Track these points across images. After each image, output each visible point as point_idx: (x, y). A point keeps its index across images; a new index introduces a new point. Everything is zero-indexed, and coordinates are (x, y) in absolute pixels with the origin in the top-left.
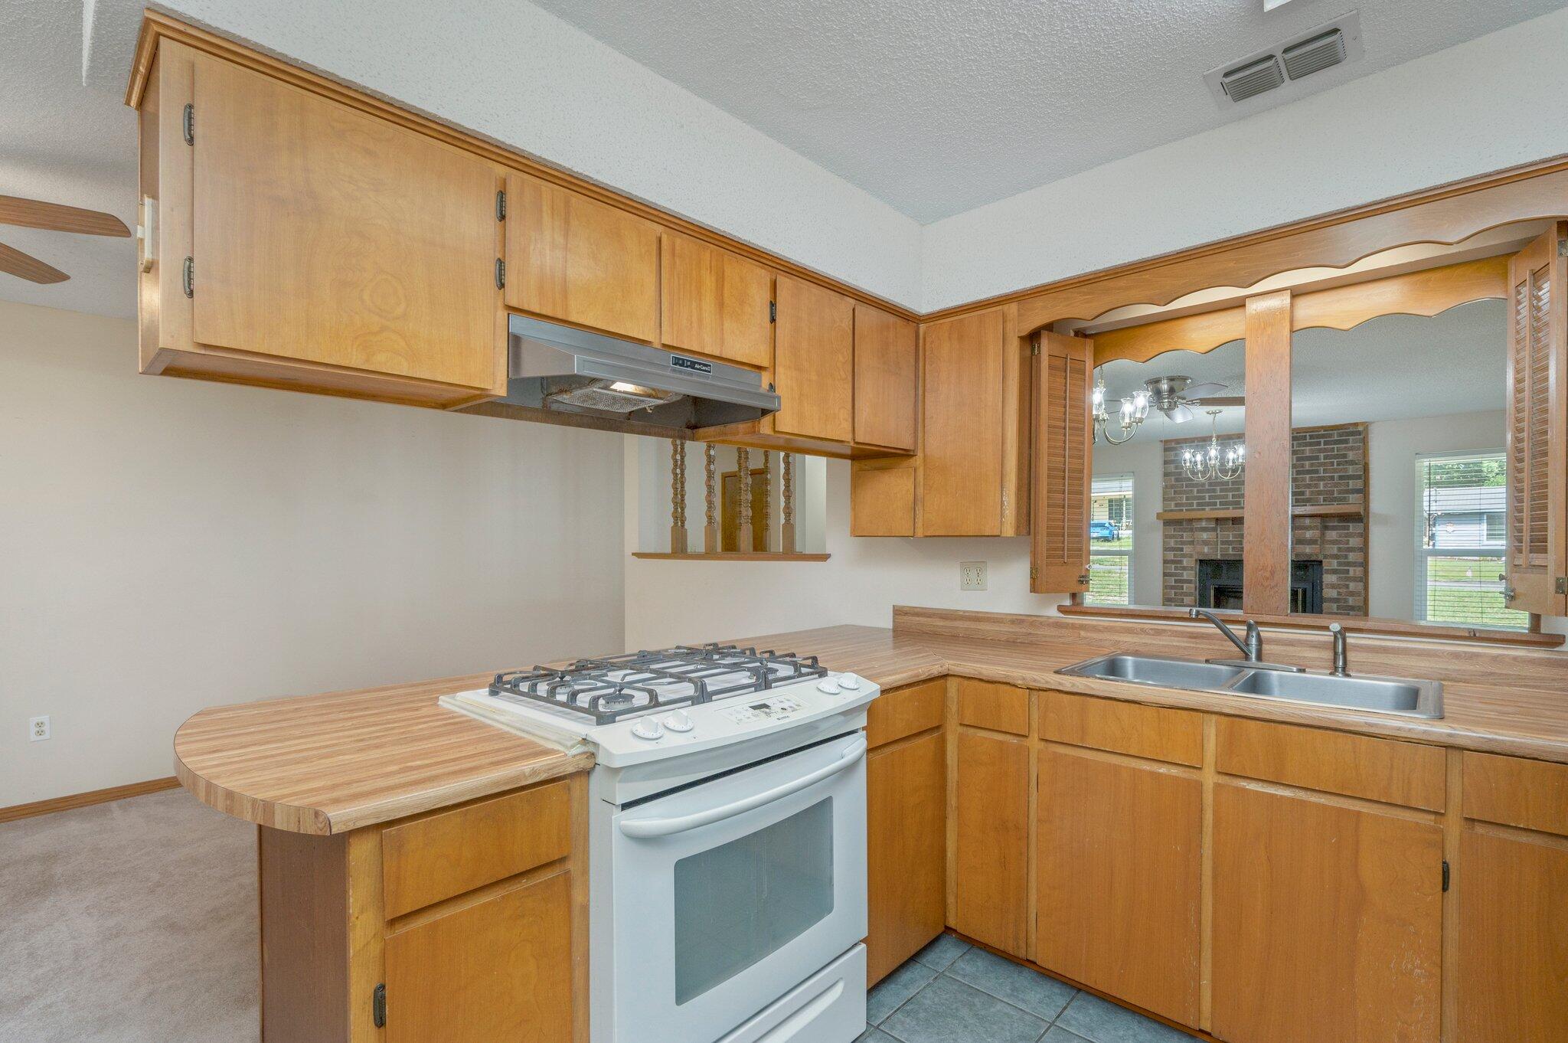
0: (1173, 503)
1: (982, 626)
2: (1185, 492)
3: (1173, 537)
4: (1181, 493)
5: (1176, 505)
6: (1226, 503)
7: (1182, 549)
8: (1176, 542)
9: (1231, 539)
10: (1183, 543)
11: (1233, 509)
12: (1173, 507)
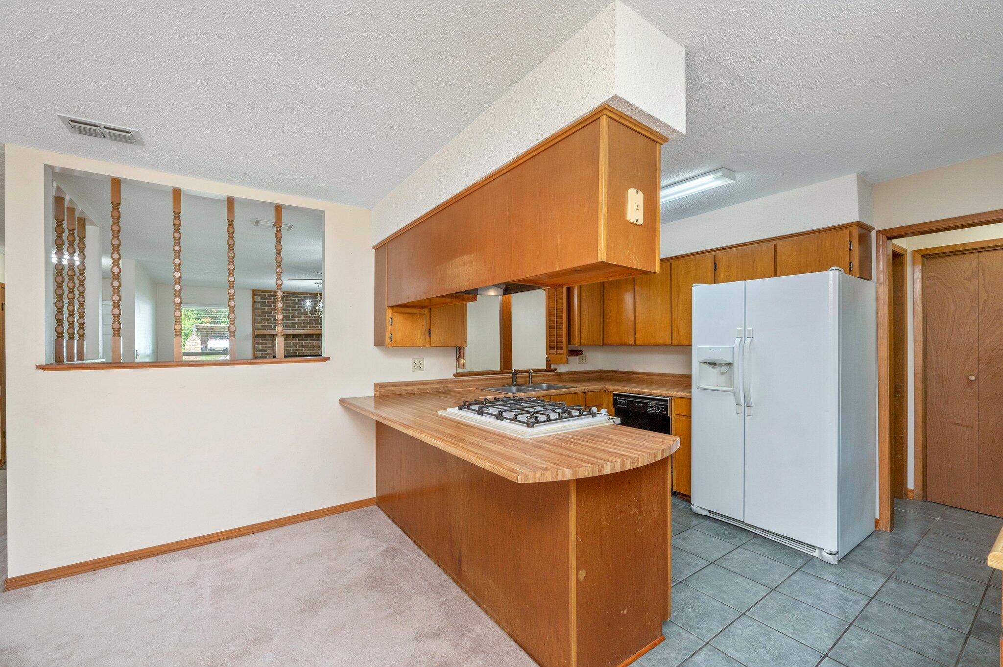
0: (260, 325)
1: (426, 387)
2: (267, 319)
3: (260, 344)
4: (264, 319)
5: (262, 326)
6: (289, 327)
7: (266, 351)
8: (262, 347)
9: (291, 345)
10: (266, 347)
11: (293, 329)
12: (260, 327)
